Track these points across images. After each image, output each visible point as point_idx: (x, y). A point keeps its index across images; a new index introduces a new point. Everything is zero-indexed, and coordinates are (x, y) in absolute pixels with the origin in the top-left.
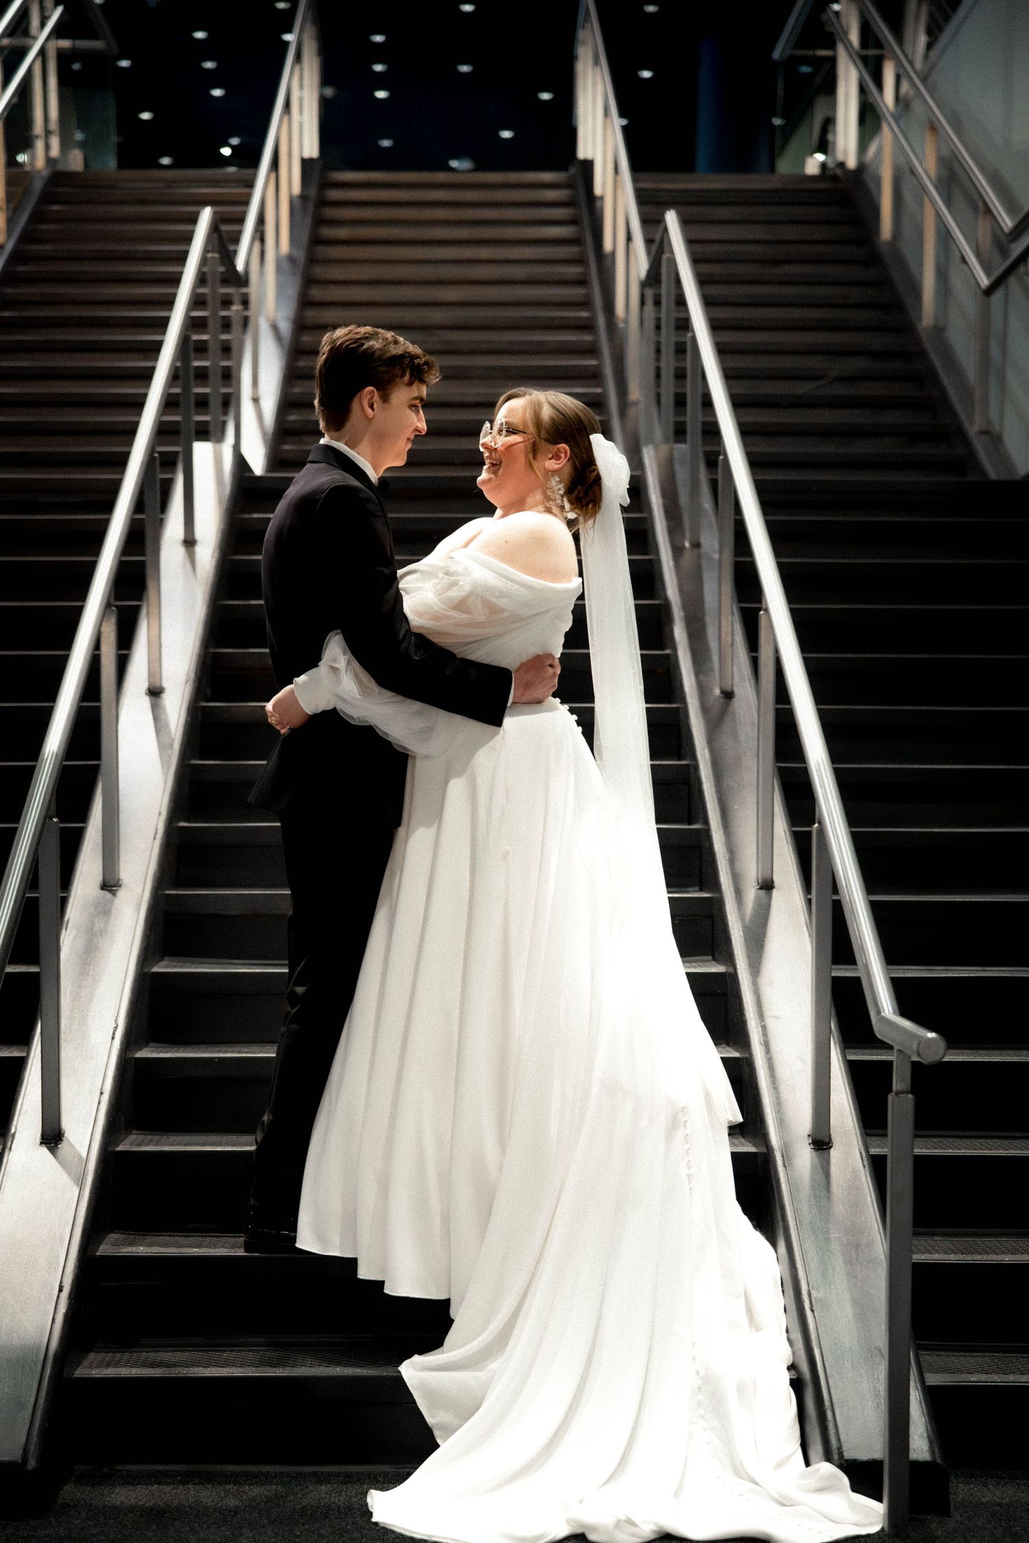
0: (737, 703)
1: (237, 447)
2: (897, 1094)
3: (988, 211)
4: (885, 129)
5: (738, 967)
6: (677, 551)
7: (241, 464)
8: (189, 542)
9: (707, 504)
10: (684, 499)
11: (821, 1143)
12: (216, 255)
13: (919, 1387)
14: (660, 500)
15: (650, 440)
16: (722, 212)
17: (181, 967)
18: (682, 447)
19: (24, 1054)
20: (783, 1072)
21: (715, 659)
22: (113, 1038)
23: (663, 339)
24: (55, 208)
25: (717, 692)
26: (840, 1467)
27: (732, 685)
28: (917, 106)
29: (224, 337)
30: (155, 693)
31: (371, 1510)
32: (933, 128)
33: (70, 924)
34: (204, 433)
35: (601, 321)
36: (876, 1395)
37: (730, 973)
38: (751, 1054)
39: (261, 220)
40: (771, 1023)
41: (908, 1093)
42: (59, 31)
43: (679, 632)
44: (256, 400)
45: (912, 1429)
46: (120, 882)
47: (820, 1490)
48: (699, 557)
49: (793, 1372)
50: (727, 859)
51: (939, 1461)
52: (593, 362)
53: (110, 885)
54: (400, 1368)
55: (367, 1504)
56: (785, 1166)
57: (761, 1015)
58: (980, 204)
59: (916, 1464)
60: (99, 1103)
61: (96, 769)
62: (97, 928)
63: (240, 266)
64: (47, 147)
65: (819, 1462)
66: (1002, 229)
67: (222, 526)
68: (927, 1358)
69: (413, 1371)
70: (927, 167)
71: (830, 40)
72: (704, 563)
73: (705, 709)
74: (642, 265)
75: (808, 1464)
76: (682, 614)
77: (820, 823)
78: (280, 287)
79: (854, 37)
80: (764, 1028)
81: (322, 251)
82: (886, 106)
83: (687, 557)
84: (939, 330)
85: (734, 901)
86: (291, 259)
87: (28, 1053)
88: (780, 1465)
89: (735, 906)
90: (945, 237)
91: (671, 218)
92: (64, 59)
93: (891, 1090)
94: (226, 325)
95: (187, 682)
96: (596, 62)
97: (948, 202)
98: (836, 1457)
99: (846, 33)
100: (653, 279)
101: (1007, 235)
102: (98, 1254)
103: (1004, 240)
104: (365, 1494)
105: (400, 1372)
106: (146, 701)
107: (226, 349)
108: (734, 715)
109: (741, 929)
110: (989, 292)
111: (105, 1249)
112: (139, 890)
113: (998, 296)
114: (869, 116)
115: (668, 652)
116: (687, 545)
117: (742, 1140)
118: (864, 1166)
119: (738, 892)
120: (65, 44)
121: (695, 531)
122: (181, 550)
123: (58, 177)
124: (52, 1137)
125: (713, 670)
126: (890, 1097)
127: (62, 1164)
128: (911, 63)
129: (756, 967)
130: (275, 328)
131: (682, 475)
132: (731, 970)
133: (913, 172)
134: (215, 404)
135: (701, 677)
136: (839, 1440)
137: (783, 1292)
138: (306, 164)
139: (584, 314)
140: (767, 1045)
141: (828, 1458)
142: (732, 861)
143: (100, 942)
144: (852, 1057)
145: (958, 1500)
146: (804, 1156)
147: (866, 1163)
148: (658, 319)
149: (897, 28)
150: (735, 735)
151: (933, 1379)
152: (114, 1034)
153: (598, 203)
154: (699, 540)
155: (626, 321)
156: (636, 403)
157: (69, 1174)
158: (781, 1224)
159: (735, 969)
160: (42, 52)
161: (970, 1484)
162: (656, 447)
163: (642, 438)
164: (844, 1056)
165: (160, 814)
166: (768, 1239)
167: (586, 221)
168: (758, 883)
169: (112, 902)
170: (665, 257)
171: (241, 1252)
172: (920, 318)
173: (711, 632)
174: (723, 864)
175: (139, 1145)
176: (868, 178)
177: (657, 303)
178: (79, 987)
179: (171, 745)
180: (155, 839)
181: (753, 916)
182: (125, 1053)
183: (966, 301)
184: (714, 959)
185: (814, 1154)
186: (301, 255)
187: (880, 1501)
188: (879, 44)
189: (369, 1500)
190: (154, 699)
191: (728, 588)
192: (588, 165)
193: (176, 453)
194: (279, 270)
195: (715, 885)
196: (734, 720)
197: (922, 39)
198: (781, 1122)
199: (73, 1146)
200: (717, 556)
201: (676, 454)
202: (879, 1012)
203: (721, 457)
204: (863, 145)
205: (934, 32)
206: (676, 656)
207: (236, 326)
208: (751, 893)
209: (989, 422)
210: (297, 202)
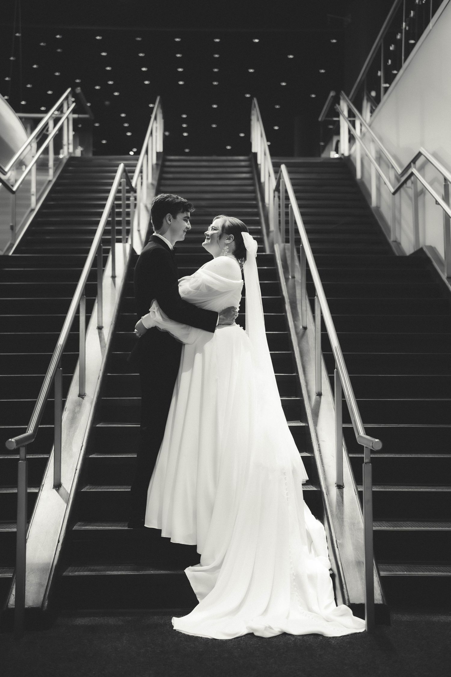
0: (308, 331)
1: (132, 246)
2: (366, 463)
3: (393, 167)
4: (357, 142)
5: (309, 423)
6: (287, 279)
7: (133, 251)
8: (114, 277)
9: (297, 263)
10: (289, 262)
11: (340, 487)
12: (125, 180)
13: (378, 576)
14: (281, 263)
15: (277, 242)
16: (302, 170)
17: (107, 425)
18: (288, 245)
19: (48, 456)
20: (325, 461)
21: (300, 316)
22: (81, 450)
23: (281, 210)
24: (70, 168)
25: (301, 327)
26: (349, 606)
27: (306, 325)
28: (367, 135)
29: (127, 210)
30: (100, 328)
31: (173, 625)
32: (373, 141)
33: (67, 409)
34: (119, 241)
35: (260, 204)
36: (361, 579)
37: (306, 426)
38: (314, 455)
39: (141, 172)
40: (321, 443)
41: (369, 463)
42: (74, 111)
43: (288, 307)
44: (139, 231)
45: (375, 591)
46: (86, 394)
47: (342, 615)
48: (295, 281)
49: (331, 571)
50: (305, 385)
51: (385, 604)
52: (258, 218)
53: (82, 395)
54: (184, 571)
55: (172, 623)
56: (327, 494)
57: (318, 440)
58: (390, 165)
59: (377, 605)
60: (75, 473)
61: (78, 355)
62: (76, 411)
63: (133, 185)
64: (68, 148)
65: (341, 605)
66: (398, 173)
67: (126, 271)
68: (381, 567)
69: (189, 572)
70: (372, 155)
71: (338, 115)
72: (296, 283)
73: (297, 333)
74: (274, 183)
75: (337, 606)
76: (289, 300)
77: (337, 369)
78: (148, 194)
79: (346, 113)
80: (319, 445)
81: (163, 182)
82: (357, 135)
83: (290, 281)
84: (378, 208)
85: (308, 399)
86: (152, 184)
87: (50, 456)
88: (327, 607)
89: (308, 401)
90: (379, 177)
91: (283, 167)
92: (75, 121)
93: (364, 462)
94: (128, 206)
95: (112, 324)
96: (258, 120)
97: (379, 165)
98: (347, 602)
99: (343, 112)
100: (277, 189)
101: (399, 175)
102: (73, 529)
103: (399, 177)
104: (171, 619)
105: (185, 572)
106: (97, 331)
107: (128, 214)
108: (307, 335)
109: (310, 409)
110: (394, 193)
111: (76, 528)
112: (93, 397)
113: (397, 195)
114: (352, 138)
115: (284, 314)
116: (290, 277)
117: (312, 486)
118: (356, 495)
119: (309, 397)
120: (76, 116)
121: (293, 271)
122: (110, 280)
123: (72, 159)
124: (57, 486)
125: (300, 320)
126: (363, 465)
127: (61, 495)
128: (365, 121)
129: (316, 424)
130: (146, 207)
131: (288, 254)
132: (307, 425)
133: (367, 155)
134: (124, 233)
135: (295, 322)
136: (348, 596)
137: (327, 541)
138: (158, 154)
139: (254, 202)
140: (320, 451)
141: (344, 603)
142: (307, 386)
143: (78, 415)
144: (351, 455)
145: (394, 620)
146: (334, 491)
147: (357, 493)
148: (279, 204)
149: (360, 110)
150: (307, 342)
151: (383, 574)
152: (81, 448)
153: (259, 166)
154: (294, 275)
155: (269, 204)
156: (273, 231)
157: (63, 499)
158: (326, 515)
159: (308, 424)
160: (67, 118)
161: (398, 614)
162: (279, 245)
163: (275, 242)
164: (348, 455)
165: (100, 370)
166: (321, 522)
167: (255, 172)
168: (316, 394)
169: (82, 401)
170: (281, 180)
171: (126, 528)
172: (371, 203)
173: (299, 307)
174: (304, 387)
175: (90, 489)
176: (352, 159)
177: (279, 197)
178: (69, 431)
179: (105, 347)
180: (98, 379)
181: (314, 405)
182: (85, 456)
183: (387, 197)
184: (301, 422)
185: (338, 490)
186: (155, 183)
187: (364, 619)
188: (354, 116)
189: (172, 621)
190: (99, 330)
191: (304, 291)
192: (255, 154)
193: (109, 249)
194: (148, 188)
195: (301, 395)
196: (307, 337)
197: (369, 114)
198: (325, 479)
199: (65, 489)
200: (300, 281)
201: (286, 247)
202: (359, 434)
203: (301, 245)
204: (350, 149)
205: (372, 111)
206: (286, 316)
207: (132, 206)
208: (314, 397)
209: (396, 238)
210: (155, 166)
